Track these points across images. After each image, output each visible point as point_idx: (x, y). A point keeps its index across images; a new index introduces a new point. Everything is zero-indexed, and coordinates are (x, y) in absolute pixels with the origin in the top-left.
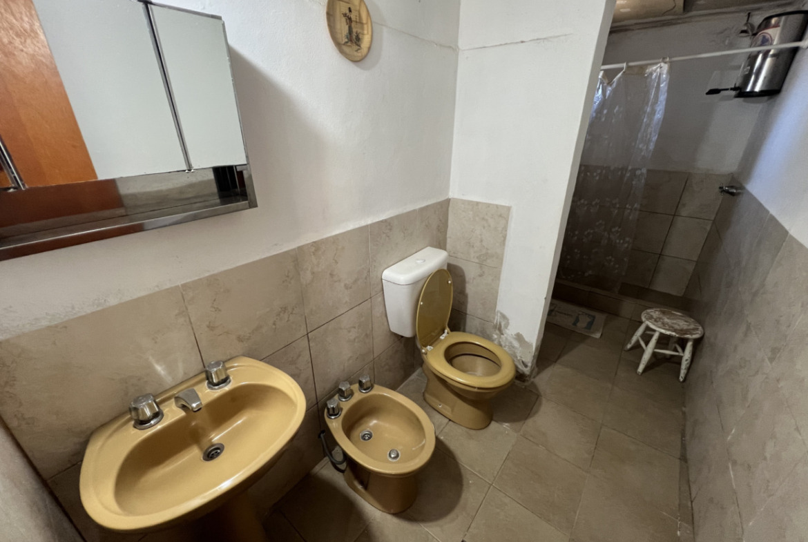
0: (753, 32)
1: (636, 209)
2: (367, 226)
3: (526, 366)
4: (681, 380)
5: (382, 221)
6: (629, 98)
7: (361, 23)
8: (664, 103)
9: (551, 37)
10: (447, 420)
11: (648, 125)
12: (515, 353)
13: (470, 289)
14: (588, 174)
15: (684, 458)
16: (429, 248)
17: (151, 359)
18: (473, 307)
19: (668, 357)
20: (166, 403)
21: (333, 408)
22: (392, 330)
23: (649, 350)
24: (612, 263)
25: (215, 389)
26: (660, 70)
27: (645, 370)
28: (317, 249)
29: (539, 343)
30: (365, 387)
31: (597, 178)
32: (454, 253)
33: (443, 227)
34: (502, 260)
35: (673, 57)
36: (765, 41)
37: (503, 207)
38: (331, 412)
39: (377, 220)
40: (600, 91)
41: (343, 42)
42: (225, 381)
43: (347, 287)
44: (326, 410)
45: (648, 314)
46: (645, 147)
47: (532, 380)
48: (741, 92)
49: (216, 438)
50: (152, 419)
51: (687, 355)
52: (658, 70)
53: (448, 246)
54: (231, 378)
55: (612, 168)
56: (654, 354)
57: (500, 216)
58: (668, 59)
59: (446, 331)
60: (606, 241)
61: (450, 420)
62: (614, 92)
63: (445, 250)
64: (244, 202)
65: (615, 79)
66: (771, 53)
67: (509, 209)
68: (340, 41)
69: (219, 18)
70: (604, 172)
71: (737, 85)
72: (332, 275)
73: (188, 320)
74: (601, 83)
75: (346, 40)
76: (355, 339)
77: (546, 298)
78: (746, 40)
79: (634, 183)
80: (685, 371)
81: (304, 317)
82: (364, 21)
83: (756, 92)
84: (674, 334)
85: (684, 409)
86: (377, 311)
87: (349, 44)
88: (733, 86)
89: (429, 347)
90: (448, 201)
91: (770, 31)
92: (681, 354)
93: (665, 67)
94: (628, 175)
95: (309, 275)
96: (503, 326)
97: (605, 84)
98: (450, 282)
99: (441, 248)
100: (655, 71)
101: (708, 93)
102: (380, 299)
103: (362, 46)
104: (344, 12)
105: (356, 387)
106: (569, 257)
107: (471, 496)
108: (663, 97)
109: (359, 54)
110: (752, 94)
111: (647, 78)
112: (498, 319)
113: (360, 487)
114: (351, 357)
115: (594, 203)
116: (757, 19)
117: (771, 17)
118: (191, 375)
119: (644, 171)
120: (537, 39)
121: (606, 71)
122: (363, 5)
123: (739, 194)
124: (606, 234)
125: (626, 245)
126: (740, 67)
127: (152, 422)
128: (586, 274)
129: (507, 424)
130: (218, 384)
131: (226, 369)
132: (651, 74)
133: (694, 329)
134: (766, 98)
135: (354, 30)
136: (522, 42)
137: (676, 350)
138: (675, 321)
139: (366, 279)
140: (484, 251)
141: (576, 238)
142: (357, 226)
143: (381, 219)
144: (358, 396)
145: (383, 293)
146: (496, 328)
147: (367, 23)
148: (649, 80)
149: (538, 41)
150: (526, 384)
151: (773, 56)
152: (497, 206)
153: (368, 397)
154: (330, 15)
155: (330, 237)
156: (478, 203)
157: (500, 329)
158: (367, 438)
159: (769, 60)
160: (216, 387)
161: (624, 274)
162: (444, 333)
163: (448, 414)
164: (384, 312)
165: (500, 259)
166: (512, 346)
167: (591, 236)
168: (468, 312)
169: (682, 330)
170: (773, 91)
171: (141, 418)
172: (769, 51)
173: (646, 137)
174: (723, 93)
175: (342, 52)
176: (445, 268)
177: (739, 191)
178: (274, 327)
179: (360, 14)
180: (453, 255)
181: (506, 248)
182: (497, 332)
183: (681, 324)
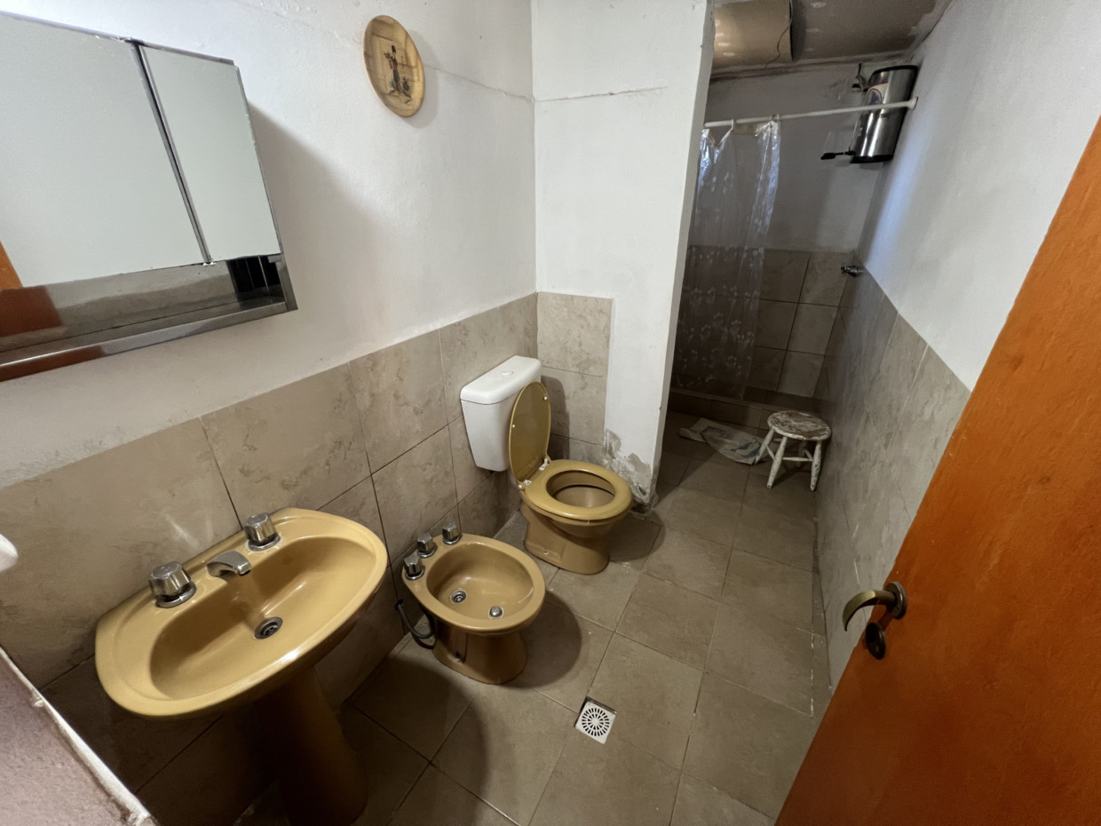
0: (865, 86)
1: (755, 298)
2: (436, 331)
3: (644, 493)
4: (812, 488)
5: (454, 325)
6: (739, 163)
7: (410, 67)
8: (777, 169)
9: (643, 90)
10: (555, 569)
11: (763, 195)
12: (630, 479)
13: (571, 406)
14: (701, 256)
15: (816, 570)
16: (516, 357)
17: (168, 518)
18: (577, 429)
19: (799, 465)
20: (198, 573)
21: (414, 566)
22: (478, 465)
23: (777, 460)
24: (735, 364)
25: (261, 550)
26: (770, 130)
27: (776, 483)
28: (375, 365)
29: (658, 463)
30: (451, 538)
31: (711, 261)
32: (548, 362)
33: (532, 331)
34: (607, 366)
35: (786, 114)
36: (875, 99)
37: (603, 300)
38: (411, 571)
39: (449, 323)
40: (707, 153)
41: (388, 91)
42: (273, 538)
43: (416, 412)
44: (404, 571)
45: (774, 418)
46: (760, 223)
47: (653, 509)
48: (856, 158)
49: (269, 611)
50: (181, 594)
51: (816, 460)
52: (769, 129)
53: (539, 354)
54: (280, 535)
55: (727, 249)
56: (784, 463)
57: (601, 311)
58: (778, 118)
59: (546, 460)
60: (726, 338)
61: (560, 568)
62: (723, 154)
63: (537, 358)
64: (280, 304)
65: (723, 140)
66: (882, 112)
67: (610, 302)
68: (384, 89)
69: (230, 63)
70: (718, 253)
71: (852, 149)
72: (396, 396)
73: (214, 463)
74: (707, 145)
75: (392, 89)
76: (432, 480)
77: (660, 408)
78: (858, 96)
79: (751, 265)
80: (816, 478)
81: (364, 453)
82: (413, 64)
83: (870, 158)
84: (801, 437)
85: (815, 519)
86: (458, 442)
87: (396, 93)
88: (847, 150)
89: (526, 481)
90: (535, 296)
91: (879, 88)
92: (811, 460)
93: (776, 126)
94: (745, 255)
95: (367, 400)
96: (613, 448)
97: (712, 146)
98: (546, 398)
99: (531, 356)
100: (765, 130)
101: (823, 158)
102: (460, 425)
103: (412, 96)
104: (386, 51)
105: (439, 539)
106: (685, 360)
107: (591, 649)
108: (776, 163)
109: (410, 108)
110: (866, 160)
111: (757, 138)
112: (607, 439)
113: (456, 661)
114: (429, 502)
115: (709, 292)
116: (868, 72)
117: (879, 72)
118: (224, 537)
119: (761, 250)
120: (629, 92)
121: (712, 129)
122: (409, 42)
123: (859, 274)
124: (726, 329)
125: (748, 341)
126: (854, 127)
127: (181, 598)
128: (707, 380)
129: (627, 563)
130: (264, 543)
131: (273, 524)
132: (761, 134)
133: (821, 430)
134: (881, 164)
135: (401, 76)
136: (611, 94)
137: (806, 456)
138: (802, 424)
139: (440, 400)
140: (585, 357)
141: (692, 337)
142: (423, 332)
143: (453, 322)
144: (443, 549)
145: (463, 418)
146: (606, 451)
147: (416, 66)
148: (759, 141)
149: (630, 94)
150: (646, 515)
151: (884, 116)
152: (596, 300)
153: (455, 549)
154: (369, 56)
155: (390, 347)
156: (572, 297)
157: (611, 452)
158: (459, 600)
159: (880, 121)
160: (262, 547)
161: (747, 375)
162: (543, 462)
163: (557, 562)
164: (466, 442)
165: (604, 364)
166: (626, 471)
167: (709, 333)
168: (571, 436)
169: (809, 432)
170: (887, 156)
171: (168, 592)
172: (880, 110)
173: (761, 210)
174: (838, 158)
175: (388, 104)
176: (539, 381)
177: (860, 271)
178: (327, 467)
179: (406, 54)
180: (547, 365)
181: (611, 350)
182: (608, 456)
183: (809, 426)
